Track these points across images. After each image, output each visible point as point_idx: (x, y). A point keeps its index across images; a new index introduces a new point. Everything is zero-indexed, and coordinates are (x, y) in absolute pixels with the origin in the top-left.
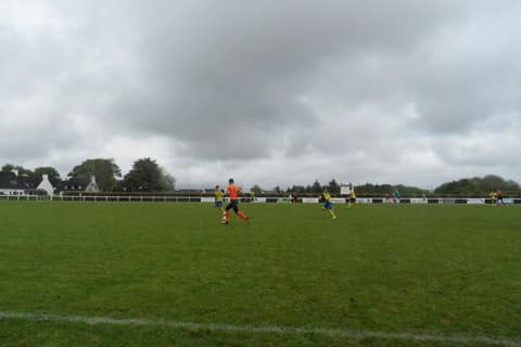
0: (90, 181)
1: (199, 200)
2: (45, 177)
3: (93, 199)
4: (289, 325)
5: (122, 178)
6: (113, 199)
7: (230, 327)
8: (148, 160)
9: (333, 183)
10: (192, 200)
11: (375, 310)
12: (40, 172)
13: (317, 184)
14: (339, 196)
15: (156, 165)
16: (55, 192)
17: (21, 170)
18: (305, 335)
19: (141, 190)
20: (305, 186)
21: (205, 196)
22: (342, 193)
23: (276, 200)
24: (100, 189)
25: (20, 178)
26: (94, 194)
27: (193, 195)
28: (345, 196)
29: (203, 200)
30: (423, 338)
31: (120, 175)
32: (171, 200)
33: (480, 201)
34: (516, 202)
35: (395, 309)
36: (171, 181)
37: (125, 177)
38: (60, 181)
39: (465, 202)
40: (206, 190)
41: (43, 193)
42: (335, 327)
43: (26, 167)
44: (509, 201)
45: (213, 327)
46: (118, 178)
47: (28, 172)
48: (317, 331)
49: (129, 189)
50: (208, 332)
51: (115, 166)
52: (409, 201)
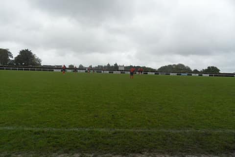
4: (82, 127)
5: (14, 59)
6: (8, 69)
7: (54, 129)
8: (27, 50)
9: (116, 65)
11: (122, 120)
13: (109, 65)
14: (118, 70)
15: (31, 53)
18: (89, 132)
19: (23, 65)
20: (104, 66)
21: (56, 68)
22: (119, 69)
27: (50, 68)
28: (120, 70)
29: (55, 70)
30: (139, 131)
31: (12, 57)
32: (39, 70)
33: (175, 74)
34: (188, 75)
35: (130, 119)
36: (39, 61)
37: (15, 58)
39: (169, 74)
40: (57, 66)
42: (103, 128)
44: (186, 74)
45: (46, 130)
46: (11, 59)
48: (95, 129)
49: (17, 64)
50: (43, 132)
51: (9, 52)
52: (147, 74)
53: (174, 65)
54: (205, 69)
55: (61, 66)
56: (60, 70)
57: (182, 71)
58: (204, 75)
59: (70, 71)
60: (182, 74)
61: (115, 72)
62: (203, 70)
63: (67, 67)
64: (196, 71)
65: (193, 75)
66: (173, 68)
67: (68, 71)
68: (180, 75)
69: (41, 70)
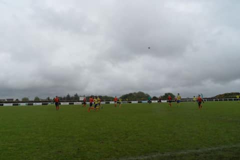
9: (76, 95)
13: (68, 96)
14: (79, 101)
20: (63, 97)
21: (6, 102)
23: (47, 104)
28: (81, 101)
29: (5, 105)
33: (136, 102)
39: (131, 102)
44: (146, 102)
52: (109, 103)
53: (135, 93)
54: (162, 95)
56: (11, 104)
57: (142, 99)
58: (162, 101)
59: (24, 104)
60: (143, 102)
61: (75, 103)
62: (161, 96)
63: (20, 100)
64: (155, 98)
65: (153, 101)
66: (134, 96)
67: (22, 104)
68: (141, 102)
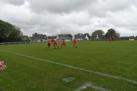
0: (97, 36)
1: (129, 40)
2: (87, 36)
3: (98, 41)
5: (105, 35)
6: (103, 40)
8: (112, 29)
10: (126, 40)
12: (85, 34)
15: (114, 30)
16: (89, 39)
17: (82, 35)
24: (99, 38)
25: (81, 36)
26: (98, 39)
27: (127, 38)
31: (104, 34)
32: (119, 40)
36: (119, 34)
37: (106, 34)
38: (90, 36)
40: (131, 37)
41: (86, 39)
43: (82, 34)
46: (104, 35)
47: (83, 35)
49: (107, 38)
51: (103, 31)
55: (134, 36)
69: (120, 40)
